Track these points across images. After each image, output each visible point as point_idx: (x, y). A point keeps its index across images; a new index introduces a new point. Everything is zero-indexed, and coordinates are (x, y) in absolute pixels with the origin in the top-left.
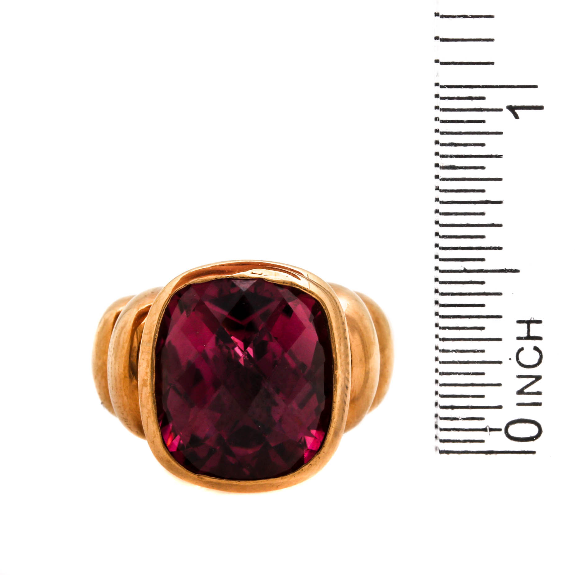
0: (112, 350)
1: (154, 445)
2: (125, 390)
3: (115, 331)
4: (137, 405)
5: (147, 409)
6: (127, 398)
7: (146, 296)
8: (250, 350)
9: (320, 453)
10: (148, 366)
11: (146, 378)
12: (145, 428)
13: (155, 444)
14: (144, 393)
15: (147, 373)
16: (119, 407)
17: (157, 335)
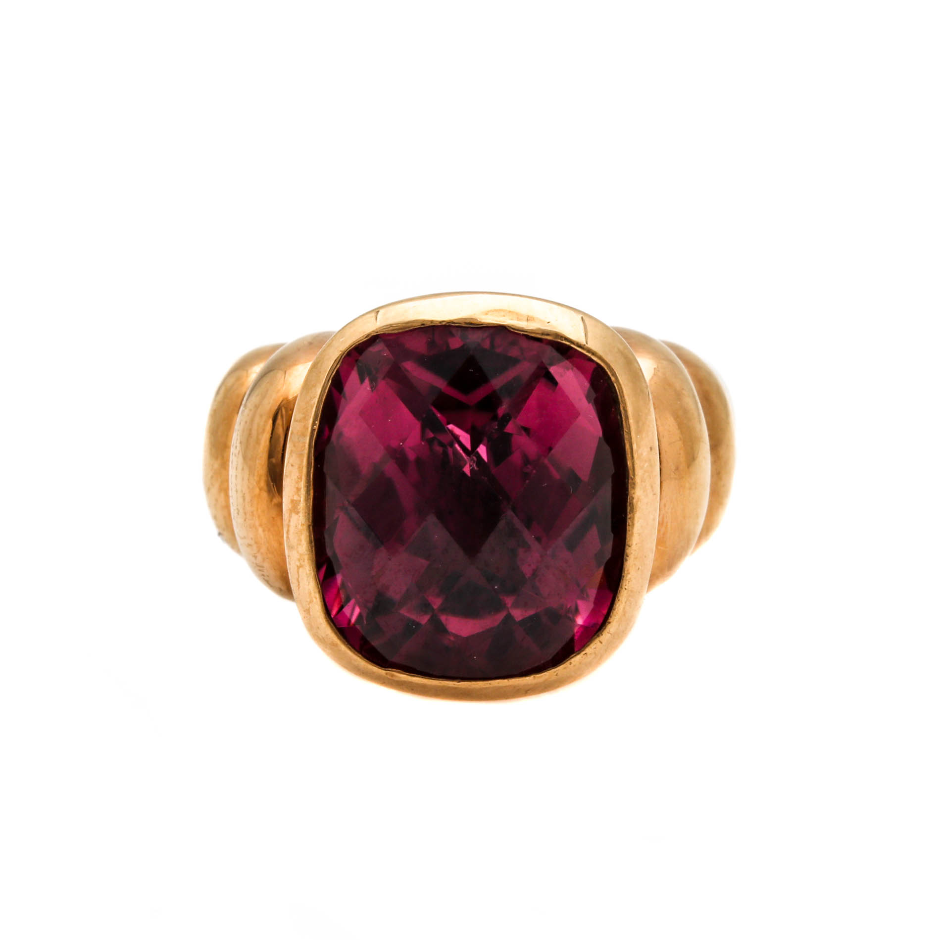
0: (238, 445)
1: (310, 615)
2: (259, 517)
3: (243, 411)
4: (281, 544)
5: (298, 552)
6: (264, 531)
7: (299, 350)
8: (482, 450)
9: (602, 635)
10: (301, 478)
11: (296, 498)
12: (293, 586)
13: (311, 613)
14: (292, 524)
15: (298, 489)
16: (249, 545)
17: (318, 423)
